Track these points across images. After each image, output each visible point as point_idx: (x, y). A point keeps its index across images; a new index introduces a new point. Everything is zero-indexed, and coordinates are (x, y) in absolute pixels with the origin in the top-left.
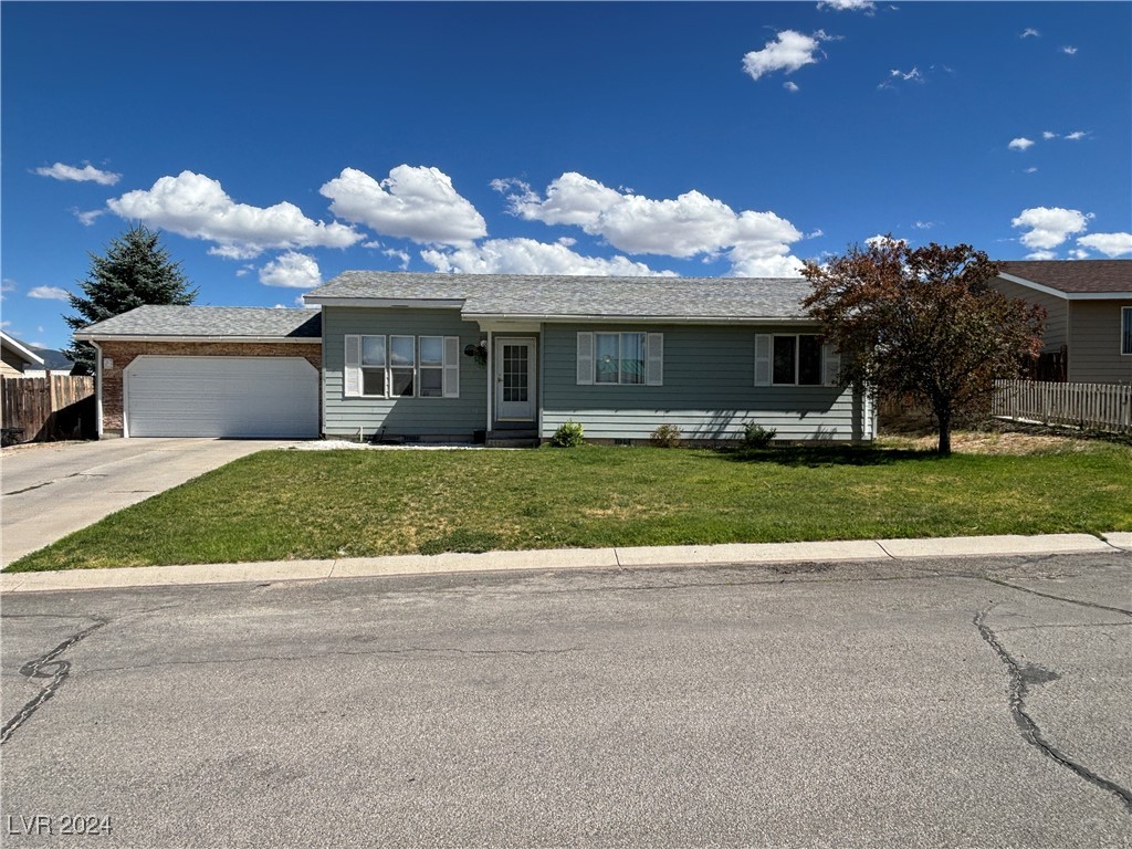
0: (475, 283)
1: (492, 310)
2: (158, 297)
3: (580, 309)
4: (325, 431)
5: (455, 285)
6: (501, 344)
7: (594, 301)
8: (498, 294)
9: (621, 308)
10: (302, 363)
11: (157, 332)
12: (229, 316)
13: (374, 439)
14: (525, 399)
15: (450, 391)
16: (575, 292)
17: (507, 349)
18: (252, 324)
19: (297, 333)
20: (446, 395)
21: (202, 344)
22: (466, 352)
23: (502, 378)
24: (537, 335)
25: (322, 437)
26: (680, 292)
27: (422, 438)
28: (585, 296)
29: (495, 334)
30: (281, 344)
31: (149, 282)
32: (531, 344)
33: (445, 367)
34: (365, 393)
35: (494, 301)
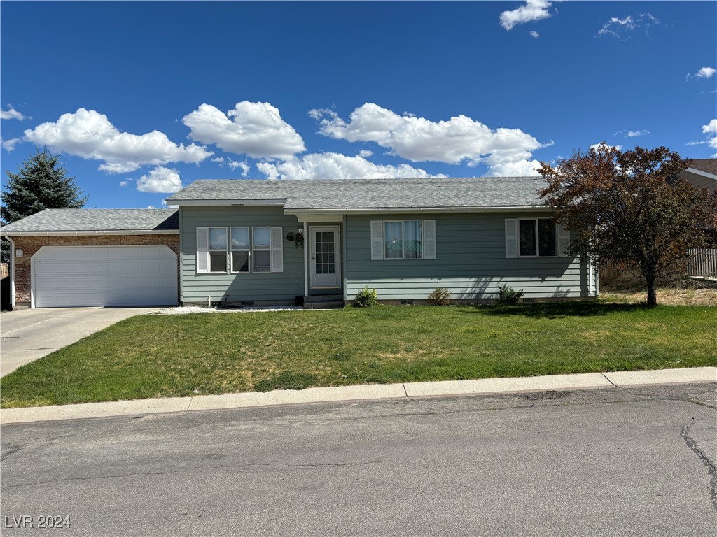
0: (293, 187)
1: (308, 206)
2: (56, 203)
3: (373, 204)
4: (182, 300)
5: (279, 188)
6: (314, 231)
7: (383, 197)
8: (311, 194)
9: (403, 202)
10: (165, 250)
11: (56, 229)
12: (111, 215)
13: (219, 305)
14: (333, 272)
15: (277, 266)
16: (368, 191)
17: (318, 235)
18: (128, 221)
19: (160, 227)
20: (273, 270)
21: (91, 237)
22: (288, 238)
23: (315, 256)
24: (340, 224)
25: (180, 304)
26: (447, 189)
27: (256, 303)
28: (375, 194)
29: (309, 224)
30: (149, 235)
31: (51, 192)
32: (336, 231)
33: (272, 249)
34: (212, 270)
35: (309, 199)
